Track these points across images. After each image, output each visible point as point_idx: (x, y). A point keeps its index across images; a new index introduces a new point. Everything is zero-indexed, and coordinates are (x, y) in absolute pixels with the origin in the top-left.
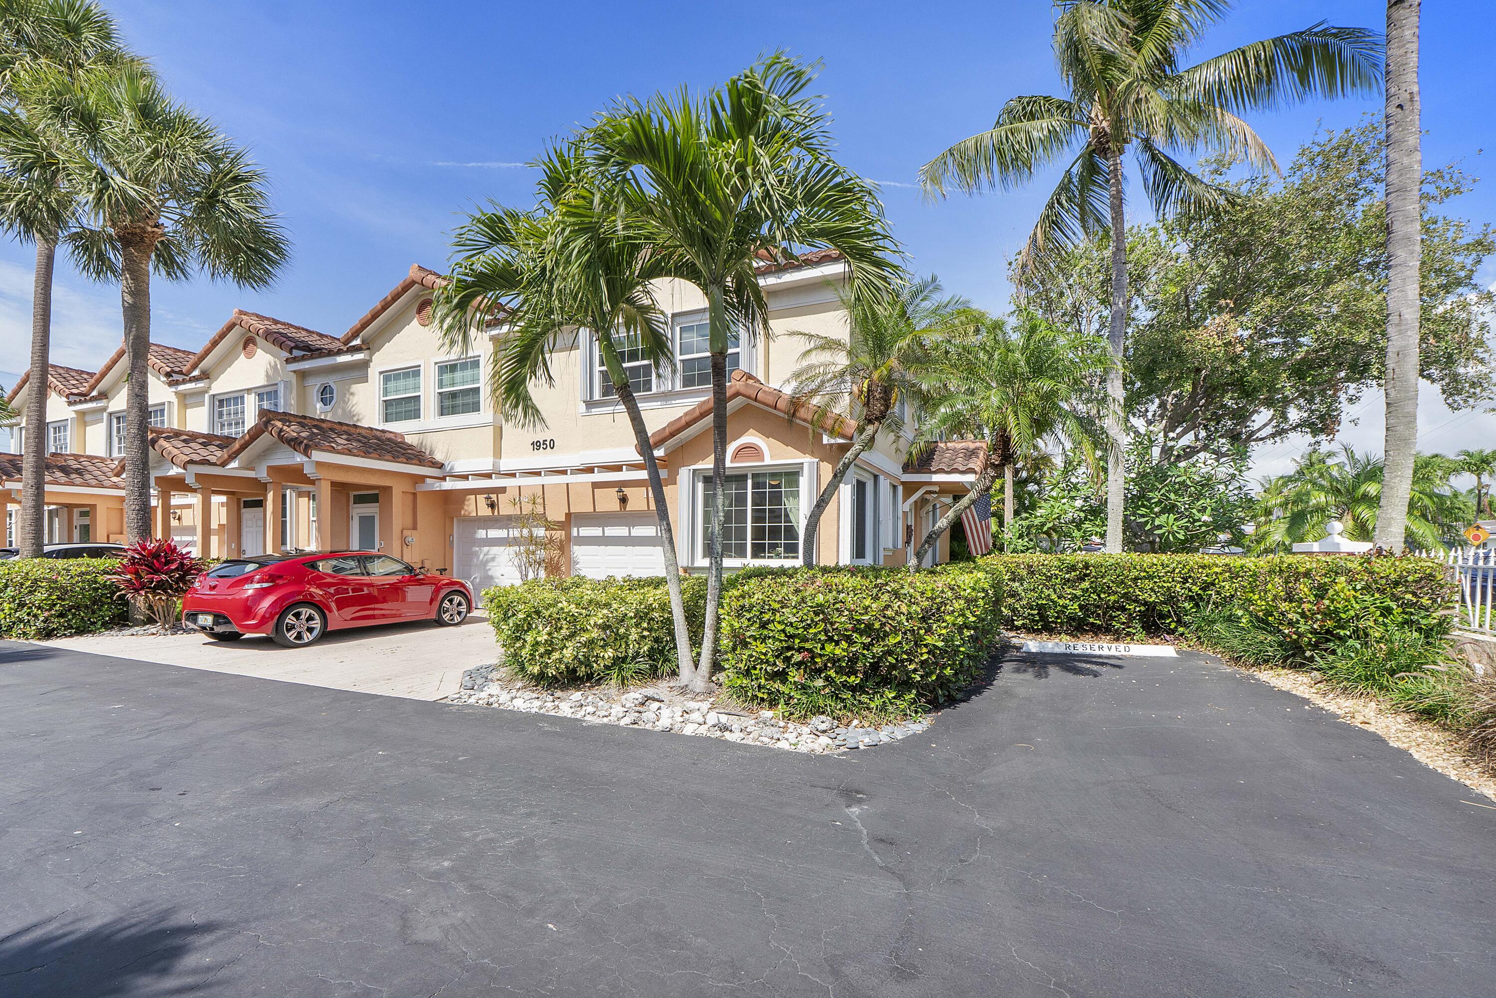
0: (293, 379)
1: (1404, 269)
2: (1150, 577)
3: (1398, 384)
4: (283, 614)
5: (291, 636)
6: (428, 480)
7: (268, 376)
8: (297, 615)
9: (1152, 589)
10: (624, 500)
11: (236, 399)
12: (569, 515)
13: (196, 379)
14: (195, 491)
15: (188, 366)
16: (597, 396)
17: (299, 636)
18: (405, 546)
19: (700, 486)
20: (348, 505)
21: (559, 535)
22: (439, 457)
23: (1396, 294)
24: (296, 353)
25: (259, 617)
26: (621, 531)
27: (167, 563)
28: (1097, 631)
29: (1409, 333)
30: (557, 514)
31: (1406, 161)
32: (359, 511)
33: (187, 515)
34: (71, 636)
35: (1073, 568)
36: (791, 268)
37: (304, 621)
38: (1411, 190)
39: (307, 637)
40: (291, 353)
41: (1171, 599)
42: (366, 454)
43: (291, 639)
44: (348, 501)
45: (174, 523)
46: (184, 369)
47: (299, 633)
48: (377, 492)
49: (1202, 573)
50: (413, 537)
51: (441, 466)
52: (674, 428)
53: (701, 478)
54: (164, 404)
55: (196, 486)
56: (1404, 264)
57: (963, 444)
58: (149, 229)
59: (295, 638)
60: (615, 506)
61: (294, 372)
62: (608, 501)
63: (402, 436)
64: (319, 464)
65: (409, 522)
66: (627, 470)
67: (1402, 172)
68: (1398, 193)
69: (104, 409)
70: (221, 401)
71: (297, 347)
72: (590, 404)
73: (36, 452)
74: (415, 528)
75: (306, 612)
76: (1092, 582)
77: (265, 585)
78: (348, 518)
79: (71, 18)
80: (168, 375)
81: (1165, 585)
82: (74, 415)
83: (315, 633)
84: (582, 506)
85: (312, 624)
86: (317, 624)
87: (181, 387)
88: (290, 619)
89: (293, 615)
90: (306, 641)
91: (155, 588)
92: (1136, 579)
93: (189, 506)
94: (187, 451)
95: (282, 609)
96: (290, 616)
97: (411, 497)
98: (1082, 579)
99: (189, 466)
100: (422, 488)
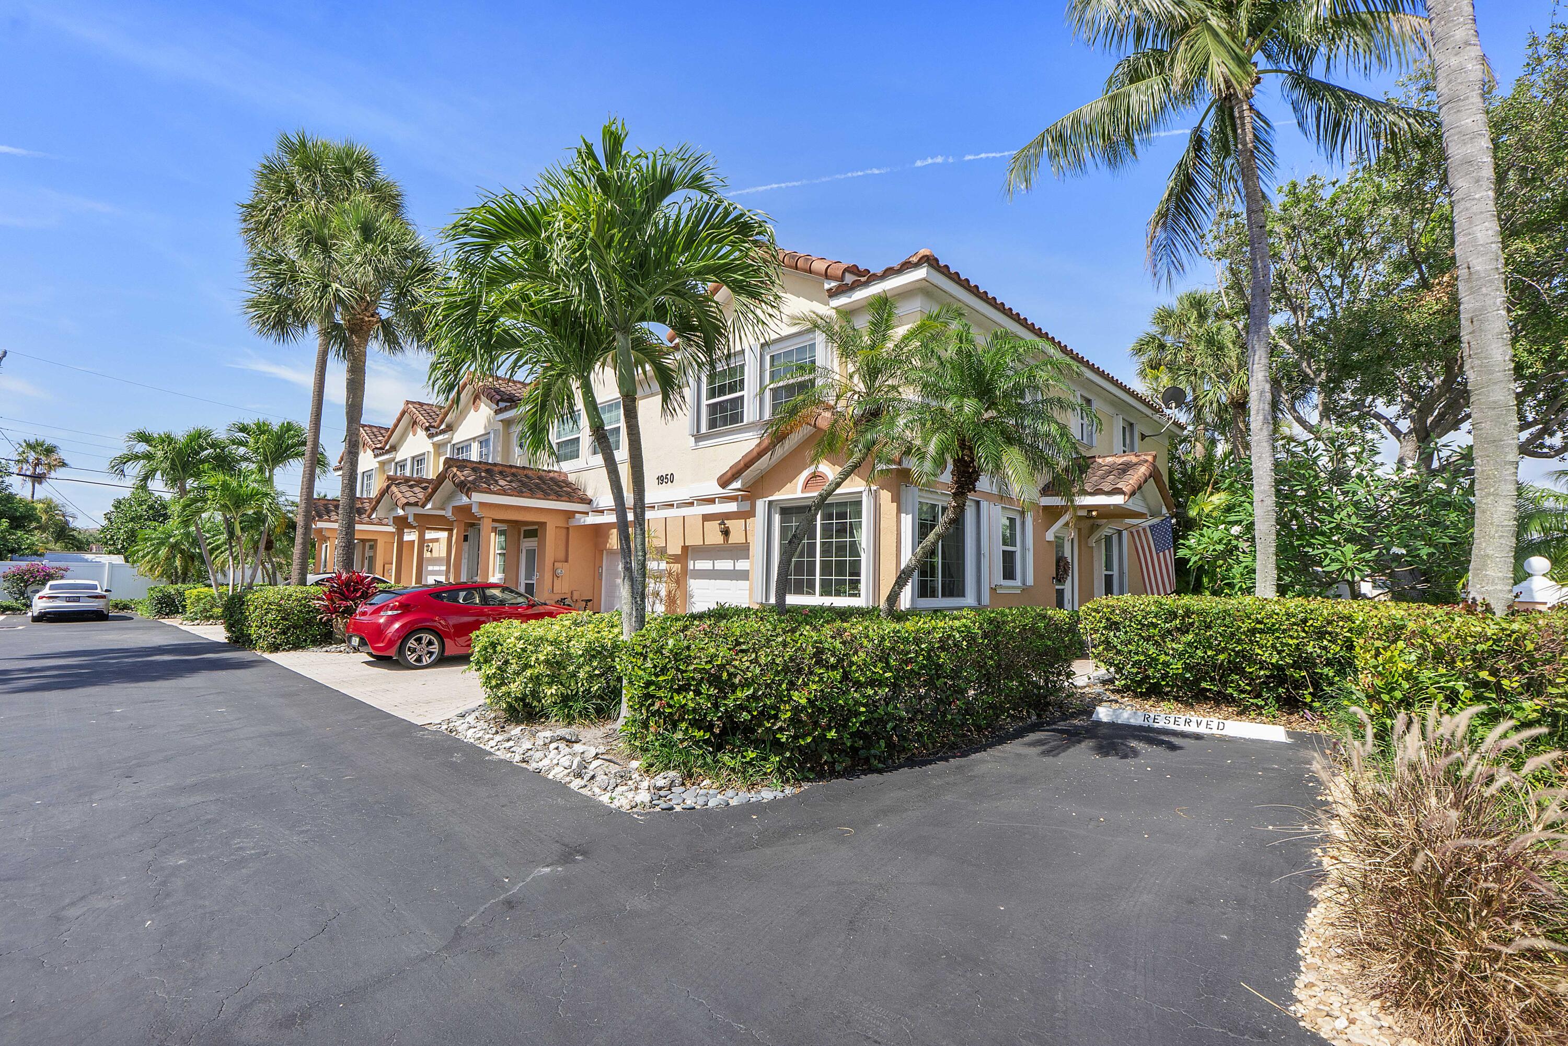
0: (500, 426)
1: (1468, 205)
2: (1271, 630)
3: (1477, 362)
4: (405, 639)
5: (412, 658)
6: (577, 515)
7: (485, 427)
8: (419, 640)
9: (1273, 646)
10: (726, 533)
11: (467, 446)
12: (685, 548)
13: (443, 432)
14: (415, 528)
15: (438, 420)
16: (704, 429)
17: (419, 660)
18: (555, 578)
19: (777, 518)
20: (519, 540)
21: (676, 567)
22: (590, 494)
23: (1462, 240)
24: (502, 405)
25: (386, 641)
26: (724, 565)
27: (356, 590)
28: (1220, 700)
29: (1484, 290)
30: (675, 549)
31: (1454, 61)
32: (529, 544)
33: (435, 546)
34: (290, 649)
35: (1173, 615)
36: (858, 286)
37: (424, 646)
38: (1467, 98)
39: (426, 660)
40: (497, 405)
41: (1304, 662)
42: (520, 494)
43: (412, 661)
44: (519, 535)
45: (427, 555)
46: (435, 424)
47: (420, 656)
48: (536, 527)
49: (1342, 627)
50: (562, 569)
51: (590, 502)
52: (747, 459)
53: (778, 510)
54: (424, 454)
55: (415, 524)
56: (1468, 197)
57: (1125, 458)
58: (367, 319)
59: (415, 661)
60: (719, 539)
61: (502, 421)
62: (714, 537)
63: (566, 475)
64: (481, 504)
65: (561, 555)
66: (720, 503)
67: (1450, 77)
68: (1450, 105)
69: (393, 459)
70: (458, 449)
71: (502, 400)
72: (698, 437)
73: (306, 499)
74: (566, 561)
75: (426, 637)
76: (1197, 634)
77: (395, 612)
78: (519, 551)
79: (348, 164)
80: (427, 429)
81: (1291, 642)
82: (377, 465)
83: (434, 657)
84: (694, 540)
85: (431, 649)
86: (435, 648)
87: (436, 439)
88: (412, 643)
89: (415, 640)
90: (425, 663)
91: (343, 612)
92: (1253, 631)
93: (437, 540)
94: (408, 494)
95: (406, 633)
96: (412, 641)
97: (564, 531)
98: (1184, 630)
99: (406, 507)
100: (573, 523)
